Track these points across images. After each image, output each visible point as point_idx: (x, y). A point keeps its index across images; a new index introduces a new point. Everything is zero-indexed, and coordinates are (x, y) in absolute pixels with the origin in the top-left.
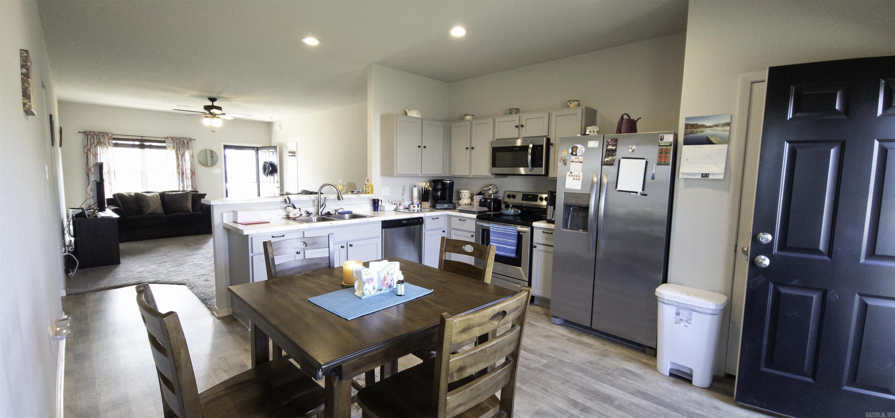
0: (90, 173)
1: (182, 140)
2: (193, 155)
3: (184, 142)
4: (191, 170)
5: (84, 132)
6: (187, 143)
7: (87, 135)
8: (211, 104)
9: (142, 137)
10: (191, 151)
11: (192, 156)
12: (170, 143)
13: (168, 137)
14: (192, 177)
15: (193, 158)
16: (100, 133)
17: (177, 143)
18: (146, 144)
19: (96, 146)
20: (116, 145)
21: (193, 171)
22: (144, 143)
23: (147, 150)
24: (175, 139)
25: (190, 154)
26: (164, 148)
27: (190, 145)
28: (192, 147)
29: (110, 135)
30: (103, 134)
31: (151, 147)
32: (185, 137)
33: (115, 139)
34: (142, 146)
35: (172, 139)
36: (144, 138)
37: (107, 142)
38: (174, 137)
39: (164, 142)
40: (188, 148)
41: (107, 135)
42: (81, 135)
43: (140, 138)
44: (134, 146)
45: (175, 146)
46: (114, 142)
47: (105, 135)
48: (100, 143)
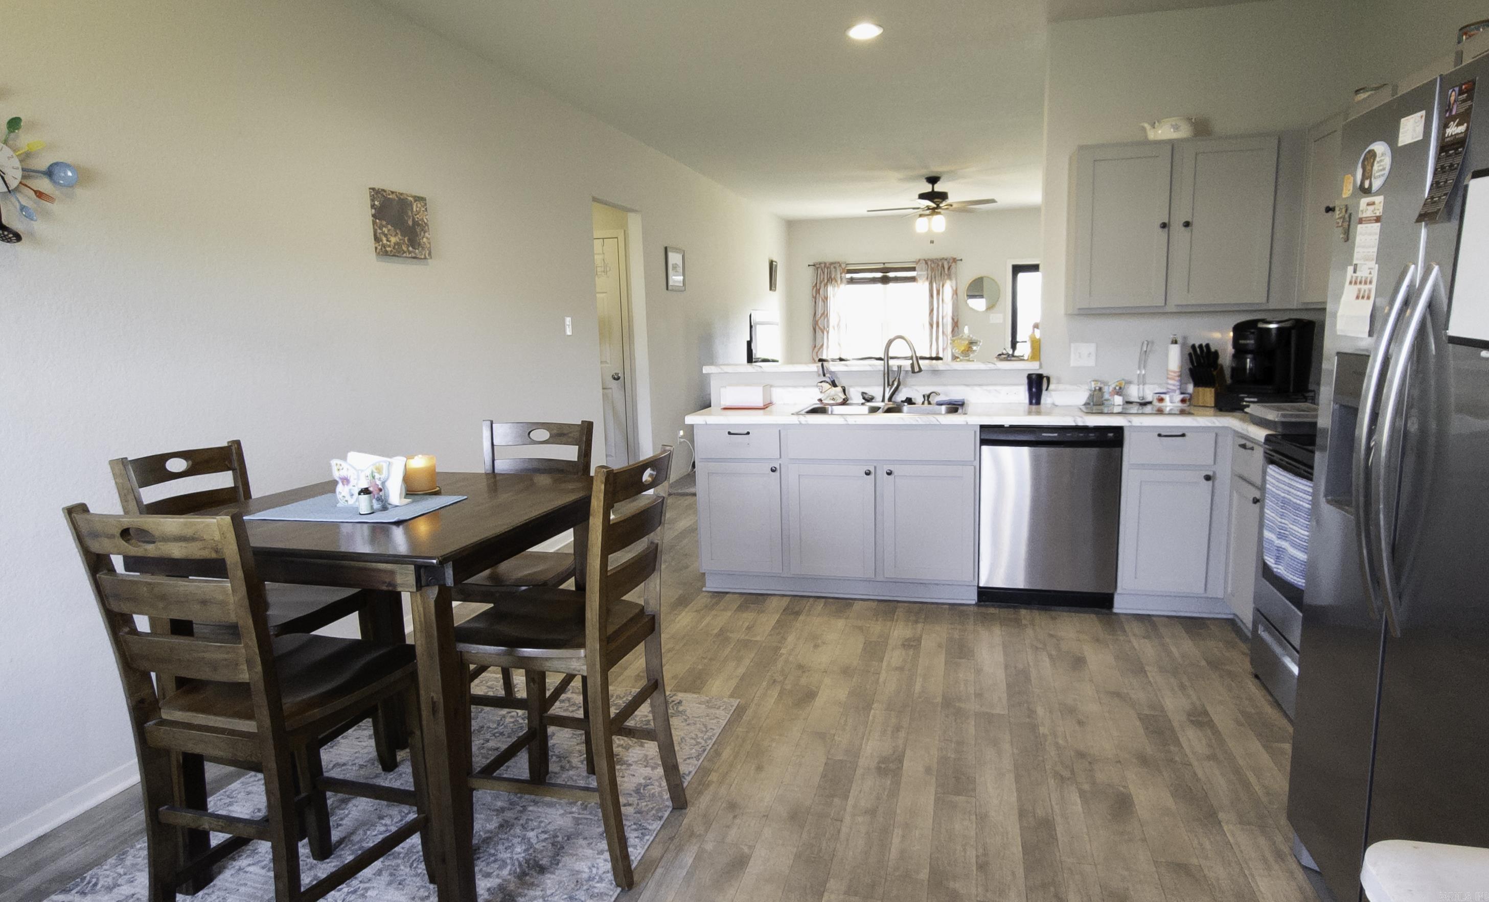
0: (817, 327)
1: (940, 263)
2: (956, 289)
3: (943, 267)
4: (953, 319)
5: (814, 265)
6: (949, 268)
7: (817, 268)
8: (930, 190)
9: (884, 264)
10: (954, 282)
11: (955, 293)
12: (922, 270)
13: (919, 260)
14: (953, 330)
15: (957, 294)
16: (831, 264)
17: (932, 269)
18: (891, 275)
19: (826, 285)
20: (852, 281)
21: (956, 320)
22: (888, 274)
23: (891, 285)
24: (929, 263)
25: (952, 287)
26: (913, 279)
27: (953, 270)
28: (956, 274)
29: (843, 266)
30: (834, 265)
31: (897, 280)
32: (945, 257)
33: (849, 271)
34: (885, 280)
35: (926, 262)
36: (887, 266)
37: (839, 276)
38: (928, 259)
39: (913, 269)
40: (949, 277)
41: (840, 266)
42: (812, 268)
43: (881, 266)
44: (874, 281)
45: (929, 276)
46: (849, 276)
47: (837, 266)
48: (831, 280)
